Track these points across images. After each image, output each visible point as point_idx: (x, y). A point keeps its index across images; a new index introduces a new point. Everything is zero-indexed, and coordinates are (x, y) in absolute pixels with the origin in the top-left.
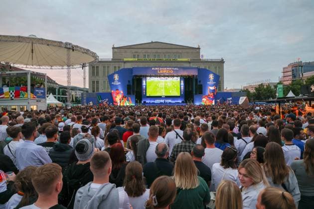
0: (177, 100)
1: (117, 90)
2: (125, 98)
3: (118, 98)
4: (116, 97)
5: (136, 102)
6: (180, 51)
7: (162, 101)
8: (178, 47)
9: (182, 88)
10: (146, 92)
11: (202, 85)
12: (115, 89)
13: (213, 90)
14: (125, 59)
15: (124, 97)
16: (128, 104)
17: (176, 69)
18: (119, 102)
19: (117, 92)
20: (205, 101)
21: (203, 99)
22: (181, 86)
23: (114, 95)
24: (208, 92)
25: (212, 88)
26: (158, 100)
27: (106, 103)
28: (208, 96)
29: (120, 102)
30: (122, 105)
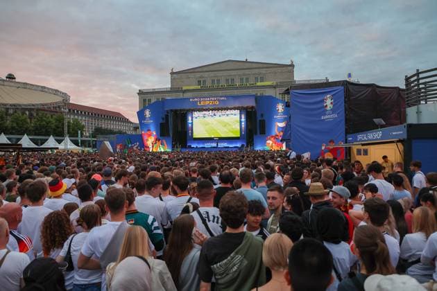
0: (236, 143)
1: (149, 130)
2: (159, 140)
3: (150, 141)
4: (147, 140)
5: (173, 147)
6: (263, 71)
7: (214, 145)
8: (261, 65)
9: (243, 126)
10: (192, 133)
11: (264, 121)
12: (146, 129)
13: (283, 128)
14: (184, 88)
15: (157, 140)
16: (163, 150)
17: (223, 98)
18: (151, 146)
19: (148, 133)
20: (270, 145)
21: (268, 142)
22: (241, 122)
23: (145, 138)
24: (275, 131)
25: (282, 125)
26: (208, 144)
27: (137, 148)
28: (276, 137)
29: (153, 146)
30: (154, 150)
